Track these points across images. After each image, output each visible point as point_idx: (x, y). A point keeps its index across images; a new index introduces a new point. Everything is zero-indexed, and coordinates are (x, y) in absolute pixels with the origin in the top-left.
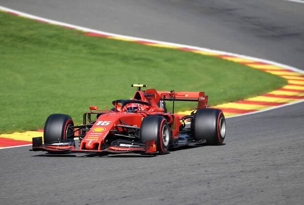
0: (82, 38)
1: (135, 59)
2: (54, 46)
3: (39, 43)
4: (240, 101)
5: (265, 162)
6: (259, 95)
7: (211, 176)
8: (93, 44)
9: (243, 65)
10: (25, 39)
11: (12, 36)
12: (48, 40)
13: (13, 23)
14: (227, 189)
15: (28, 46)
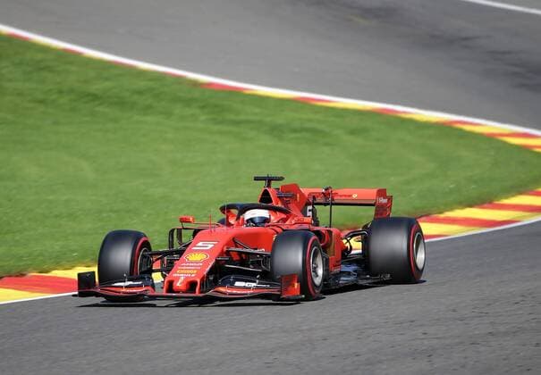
0: (196, 93)
1: (295, 131)
2: (147, 109)
3: (121, 103)
4: (486, 205)
5: (533, 316)
6: (521, 193)
7: (436, 341)
8: (218, 105)
9: (490, 138)
10: (95, 97)
11: (71, 91)
12: (136, 97)
13: (74, 68)
14: (463, 367)
15: (101, 109)
